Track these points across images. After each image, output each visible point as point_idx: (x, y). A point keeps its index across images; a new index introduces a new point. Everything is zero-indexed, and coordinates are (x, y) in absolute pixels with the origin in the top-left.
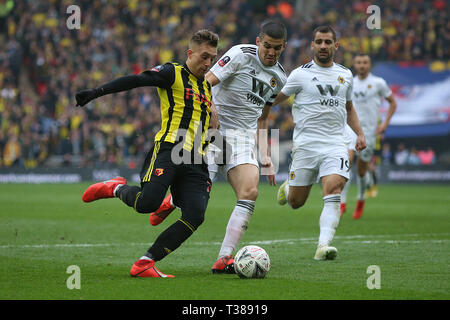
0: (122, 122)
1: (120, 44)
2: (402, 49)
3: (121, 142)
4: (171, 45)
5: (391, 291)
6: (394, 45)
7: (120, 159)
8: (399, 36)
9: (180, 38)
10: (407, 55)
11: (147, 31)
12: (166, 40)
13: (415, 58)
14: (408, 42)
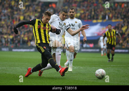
0: (10, 35)
1: (9, 14)
2: (85, 16)
3: (9, 40)
4: (23, 15)
5: (81, 81)
6: (83, 15)
7: (9, 45)
8: (84, 13)
9: (26, 13)
10: (86, 18)
11: (17, 11)
12: (22, 13)
13: (88, 19)
14: (87, 15)
